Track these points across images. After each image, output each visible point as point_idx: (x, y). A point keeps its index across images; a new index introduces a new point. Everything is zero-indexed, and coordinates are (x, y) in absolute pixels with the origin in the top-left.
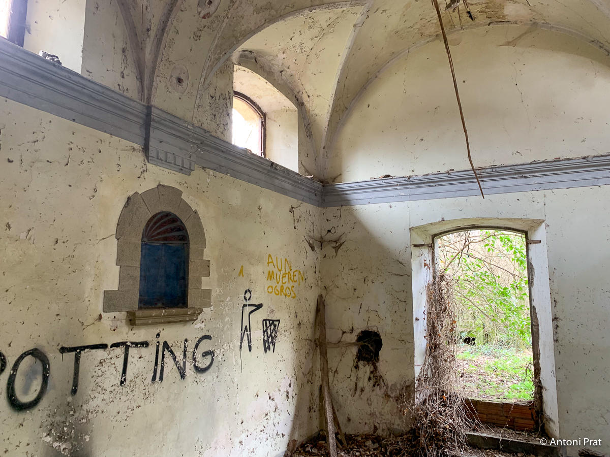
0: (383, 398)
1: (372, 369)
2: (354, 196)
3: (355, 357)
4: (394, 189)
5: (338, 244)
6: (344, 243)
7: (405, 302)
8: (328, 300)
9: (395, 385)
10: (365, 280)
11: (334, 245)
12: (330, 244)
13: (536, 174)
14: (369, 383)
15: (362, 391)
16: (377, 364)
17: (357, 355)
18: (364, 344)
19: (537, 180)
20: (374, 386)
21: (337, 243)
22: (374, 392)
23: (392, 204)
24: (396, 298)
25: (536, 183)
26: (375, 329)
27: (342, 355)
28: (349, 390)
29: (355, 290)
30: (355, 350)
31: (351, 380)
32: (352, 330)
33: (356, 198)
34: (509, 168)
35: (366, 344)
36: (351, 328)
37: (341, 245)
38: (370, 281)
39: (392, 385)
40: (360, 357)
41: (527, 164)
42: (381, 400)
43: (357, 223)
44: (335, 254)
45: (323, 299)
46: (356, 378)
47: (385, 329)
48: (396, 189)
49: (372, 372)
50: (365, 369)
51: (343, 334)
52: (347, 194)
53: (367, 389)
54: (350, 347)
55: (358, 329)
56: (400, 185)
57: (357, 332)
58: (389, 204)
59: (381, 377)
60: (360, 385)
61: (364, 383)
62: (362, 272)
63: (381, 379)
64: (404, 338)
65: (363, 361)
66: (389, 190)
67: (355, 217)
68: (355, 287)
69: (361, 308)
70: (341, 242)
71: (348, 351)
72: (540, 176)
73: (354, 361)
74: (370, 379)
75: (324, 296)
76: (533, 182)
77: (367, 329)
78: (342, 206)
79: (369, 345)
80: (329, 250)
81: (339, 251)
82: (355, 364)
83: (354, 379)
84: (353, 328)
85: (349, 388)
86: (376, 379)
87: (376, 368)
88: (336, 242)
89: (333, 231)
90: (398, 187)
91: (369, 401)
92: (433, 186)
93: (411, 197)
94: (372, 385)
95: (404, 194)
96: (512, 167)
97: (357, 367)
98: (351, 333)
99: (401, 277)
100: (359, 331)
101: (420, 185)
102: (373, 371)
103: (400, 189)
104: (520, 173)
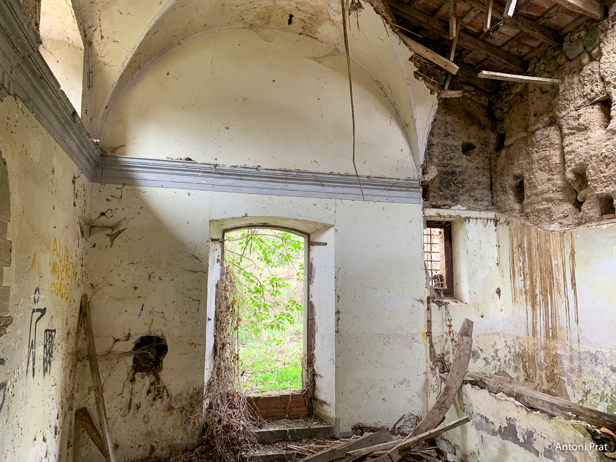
0: (164, 411)
1: (152, 381)
2: (142, 175)
3: (130, 369)
4: (194, 176)
5: (115, 231)
6: (123, 230)
7: (199, 300)
8: (95, 301)
9: (180, 394)
10: (150, 277)
11: (109, 232)
12: (103, 231)
13: (331, 184)
14: (148, 398)
15: (138, 407)
16: (159, 374)
17: (133, 366)
18: (143, 352)
19: (331, 189)
20: (154, 399)
21: (113, 230)
22: (154, 406)
23: (190, 191)
24: (188, 297)
25: (330, 191)
26: (159, 334)
27: (112, 368)
28: (119, 410)
29: (136, 288)
30: (130, 361)
31: (122, 397)
32: (129, 337)
33: (145, 178)
34: (311, 174)
35: (145, 351)
36: (127, 334)
37: (119, 232)
38: (157, 277)
39: (177, 395)
40: (138, 367)
41: (326, 174)
42: (162, 414)
43: (145, 208)
44: (109, 243)
45: (88, 300)
46: (129, 394)
47: (171, 332)
48: (198, 176)
49: (152, 384)
50: (144, 382)
51: (115, 342)
52: (132, 171)
53: (144, 405)
54: (124, 358)
55: (136, 335)
56: (203, 172)
57: (135, 339)
58: (187, 191)
59: (164, 387)
60: (135, 401)
61: (141, 397)
62: (146, 267)
63: (165, 390)
64: (194, 340)
65: (142, 372)
66: (188, 175)
67: (142, 201)
68: (136, 285)
69: (142, 309)
70: (120, 229)
71: (121, 363)
72: (334, 186)
73: (129, 374)
74: (149, 392)
75: (89, 296)
76: (327, 191)
77: (149, 334)
78: (124, 184)
79: (149, 353)
80: (101, 238)
81: (117, 241)
82: (131, 376)
83: (127, 395)
84: (129, 334)
85: (119, 407)
86: (158, 391)
87: (158, 379)
88: (113, 228)
89: (109, 214)
90: (200, 174)
91: (146, 418)
92: (238, 179)
93: (214, 187)
94: (151, 399)
95: (205, 183)
96: (314, 174)
97: (133, 380)
98: (126, 340)
99: (195, 274)
100: (139, 337)
101: (225, 176)
102: (154, 382)
103: (202, 176)
104: (319, 181)
